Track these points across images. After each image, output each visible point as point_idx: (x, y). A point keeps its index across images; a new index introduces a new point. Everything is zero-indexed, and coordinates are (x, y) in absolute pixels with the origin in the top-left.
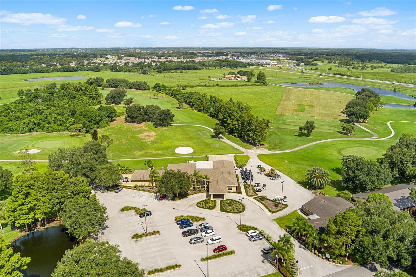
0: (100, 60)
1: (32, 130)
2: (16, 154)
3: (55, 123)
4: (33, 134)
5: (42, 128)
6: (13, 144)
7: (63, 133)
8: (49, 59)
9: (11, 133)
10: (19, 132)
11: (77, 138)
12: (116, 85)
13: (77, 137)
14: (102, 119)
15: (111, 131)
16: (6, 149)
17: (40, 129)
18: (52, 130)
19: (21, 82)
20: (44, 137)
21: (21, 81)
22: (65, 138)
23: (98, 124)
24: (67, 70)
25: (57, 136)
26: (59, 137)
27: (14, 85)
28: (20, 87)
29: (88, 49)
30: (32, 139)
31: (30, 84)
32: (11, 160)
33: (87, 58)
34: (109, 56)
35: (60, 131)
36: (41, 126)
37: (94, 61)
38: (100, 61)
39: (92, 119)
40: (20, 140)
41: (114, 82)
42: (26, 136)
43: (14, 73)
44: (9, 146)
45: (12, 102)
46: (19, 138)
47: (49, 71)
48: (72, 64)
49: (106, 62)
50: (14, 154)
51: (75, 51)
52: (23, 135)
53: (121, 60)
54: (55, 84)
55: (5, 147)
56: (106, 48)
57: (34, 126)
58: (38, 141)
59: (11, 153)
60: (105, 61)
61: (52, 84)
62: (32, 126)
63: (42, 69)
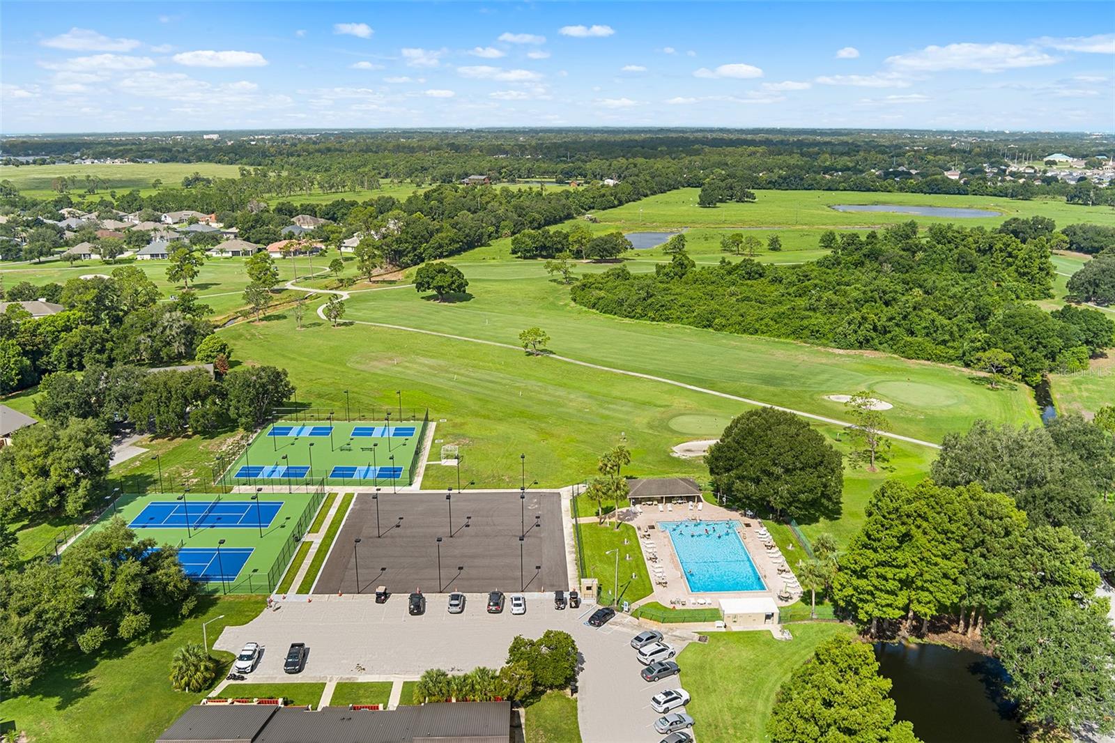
0: (1033, 168)
1: (864, 343)
2: (828, 401)
3: (927, 335)
4: (868, 354)
5: (891, 342)
6: (818, 373)
7: (947, 366)
8: (889, 157)
9: (812, 341)
10: (833, 344)
11: (989, 389)
12: (1096, 245)
13: (989, 386)
14: (1067, 347)
15: (1095, 387)
16: (804, 383)
17: (885, 345)
18: (917, 352)
19: (824, 213)
20: (898, 370)
21: (823, 210)
22: (956, 383)
23: (1054, 360)
24: (939, 189)
25: (933, 374)
26: (938, 375)
27: (808, 219)
28: (823, 225)
29: (988, 134)
30: (865, 368)
31: (847, 218)
32: (818, 414)
33: (993, 160)
34: (1057, 157)
35: (939, 358)
36: (888, 335)
37: (1014, 169)
38: (1033, 171)
39: (1039, 343)
40: (836, 364)
41: (1090, 235)
42: (849, 356)
43: (806, 186)
44: (811, 377)
45: (811, 260)
46: (832, 361)
47: (890, 188)
48: (949, 173)
49: (1049, 174)
50: (823, 399)
51: (953, 139)
52: (841, 352)
53: (1096, 171)
54: (913, 226)
55: (801, 377)
56: (1041, 134)
57: (874, 334)
58: (883, 378)
59: (816, 396)
60: (1045, 172)
61: (906, 225)
62: (868, 334)
63: (874, 182)
